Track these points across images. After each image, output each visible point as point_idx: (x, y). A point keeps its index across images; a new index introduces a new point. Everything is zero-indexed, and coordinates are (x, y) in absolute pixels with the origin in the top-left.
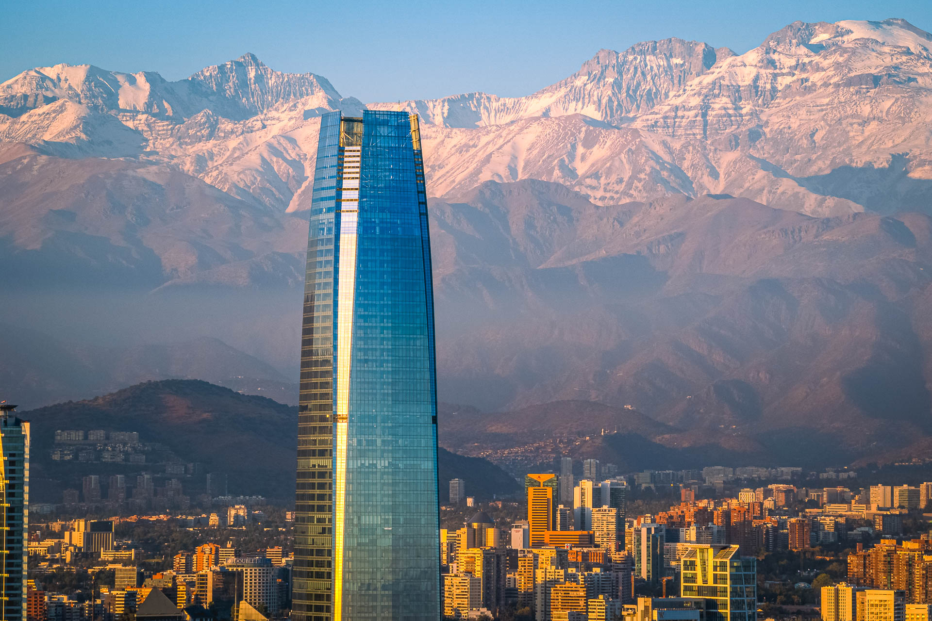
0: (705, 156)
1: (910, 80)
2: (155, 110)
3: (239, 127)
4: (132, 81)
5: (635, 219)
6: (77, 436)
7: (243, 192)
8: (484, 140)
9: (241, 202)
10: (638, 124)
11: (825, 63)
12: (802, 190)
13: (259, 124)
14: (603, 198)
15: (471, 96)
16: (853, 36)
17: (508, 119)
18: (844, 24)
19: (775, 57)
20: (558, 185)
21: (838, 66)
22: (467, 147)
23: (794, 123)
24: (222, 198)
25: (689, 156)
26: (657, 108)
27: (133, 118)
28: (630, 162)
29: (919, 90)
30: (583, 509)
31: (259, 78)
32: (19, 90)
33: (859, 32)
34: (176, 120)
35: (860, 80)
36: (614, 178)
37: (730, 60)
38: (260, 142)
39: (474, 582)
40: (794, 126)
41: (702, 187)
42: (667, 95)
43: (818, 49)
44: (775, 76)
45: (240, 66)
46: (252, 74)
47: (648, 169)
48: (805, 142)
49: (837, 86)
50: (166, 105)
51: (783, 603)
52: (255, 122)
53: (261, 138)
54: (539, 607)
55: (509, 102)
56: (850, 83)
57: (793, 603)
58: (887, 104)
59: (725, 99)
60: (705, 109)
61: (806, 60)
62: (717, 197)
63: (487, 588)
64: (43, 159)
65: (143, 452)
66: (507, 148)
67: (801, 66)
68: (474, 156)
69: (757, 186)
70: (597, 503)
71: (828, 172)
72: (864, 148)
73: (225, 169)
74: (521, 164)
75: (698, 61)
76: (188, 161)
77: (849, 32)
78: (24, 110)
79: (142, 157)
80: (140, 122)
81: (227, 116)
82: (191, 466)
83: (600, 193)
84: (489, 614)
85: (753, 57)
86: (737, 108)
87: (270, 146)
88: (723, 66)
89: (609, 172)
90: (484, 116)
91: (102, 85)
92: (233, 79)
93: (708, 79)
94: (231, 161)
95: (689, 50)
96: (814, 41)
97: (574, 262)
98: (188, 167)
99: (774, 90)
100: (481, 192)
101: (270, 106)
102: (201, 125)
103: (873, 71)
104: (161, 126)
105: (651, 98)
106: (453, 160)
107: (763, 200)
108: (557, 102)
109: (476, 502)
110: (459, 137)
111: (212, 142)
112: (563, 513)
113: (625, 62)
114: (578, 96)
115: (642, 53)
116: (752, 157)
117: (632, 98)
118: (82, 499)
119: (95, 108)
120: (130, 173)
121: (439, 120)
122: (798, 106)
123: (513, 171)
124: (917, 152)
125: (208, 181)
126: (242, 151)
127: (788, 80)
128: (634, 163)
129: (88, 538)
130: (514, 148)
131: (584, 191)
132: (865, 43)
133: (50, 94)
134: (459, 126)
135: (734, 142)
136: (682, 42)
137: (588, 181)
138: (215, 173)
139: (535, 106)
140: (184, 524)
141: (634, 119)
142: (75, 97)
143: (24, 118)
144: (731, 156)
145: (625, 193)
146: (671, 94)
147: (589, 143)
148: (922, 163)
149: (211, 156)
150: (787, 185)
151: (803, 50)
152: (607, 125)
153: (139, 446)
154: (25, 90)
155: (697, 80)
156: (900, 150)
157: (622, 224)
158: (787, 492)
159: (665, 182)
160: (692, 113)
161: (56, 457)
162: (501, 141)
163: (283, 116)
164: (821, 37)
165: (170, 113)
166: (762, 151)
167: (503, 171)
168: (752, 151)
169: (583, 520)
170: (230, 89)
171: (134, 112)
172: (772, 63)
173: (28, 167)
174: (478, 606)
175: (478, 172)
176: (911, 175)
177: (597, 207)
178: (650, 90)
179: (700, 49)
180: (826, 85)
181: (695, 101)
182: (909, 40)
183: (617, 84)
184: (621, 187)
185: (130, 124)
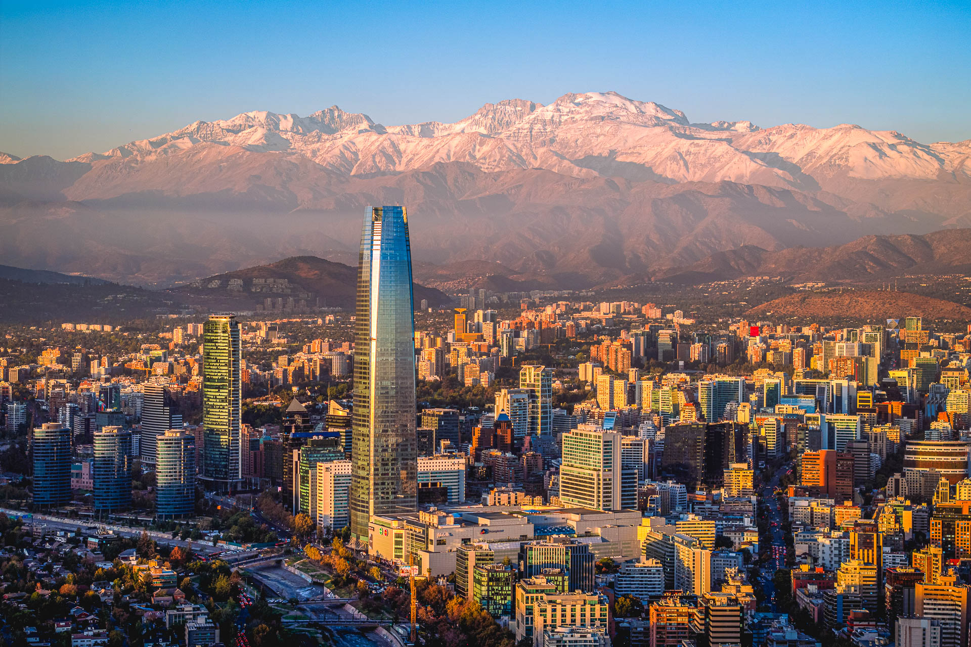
0: (531, 150)
1: (617, 118)
2: (295, 130)
3: (331, 137)
4: (285, 118)
5: (501, 178)
6: (262, 281)
7: (332, 165)
8: (436, 143)
9: (331, 171)
10: (502, 136)
11: (581, 111)
12: (572, 165)
13: (339, 136)
14: (487, 168)
15: (431, 123)
16: (593, 99)
17: (446, 133)
18: (589, 94)
19: (560, 108)
20: (468, 163)
21: (587, 112)
22: (429, 146)
23: (569, 136)
24: (323, 169)
25: (524, 150)
26: (510, 129)
27: (286, 134)
28: (499, 152)
29: (621, 123)
30: (478, 322)
31: (339, 116)
32: (238, 122)
33: (595, 97)
34: (304, 134)
35: (596, 118)
36: (492, 159)
37: (541, 109)
38: (340, 144)
39: (431, 364)
40: (569, 137)
41: (530, 163)
42: (515, 123)
43: (578, 104)
44: (561, 116)
45: (331, 111)
46: (336, 114)
47: (507, 156)
48: (573, 144)
49: (586, 120)
50: (300, 128)
51: (563, 368)
52: (337, 135)
53: (340, 142)
54: (459, 374)
55: (447, 126)
56: (592, 119)
57: (567, 367)
58: (608, 128)
59: (539, 125)
60: (531, 129)
61: (574, 109)
62: (536, 169)
63: (437, 365)
64: (248, 153)
65: (289, 288)
66: (446, 146)
67: (571, 112)
68: (432, 150)
69: (553, 163)
70: (485, 320)
71: (583, 157)
72: (598, 147)
73: (324, 156)
74: (452, 153)
75: (528, 108)
76: (309, 152)
77: (591, 97)
78: (240, 131)
79: (289, 151)
80: (289, 136)
81: (326, 133)
82: (310, 294)
83: (486, 166)
84: (438, 378)
85: (551, 107)
86: (545, 129)
87: (344, 146)
88: (539, 111)
89: (490, 157)
90: (436, 131)
91: (273, 120)
92: (328, 116)
93: (532, 117)
94: (327, 152)
95: (524, 104)
96: (576, 101)
97: (475, 197)
98: (309, 154)
99: (560, 122)
100: (435, 167)
101: (344, 128)
102: (314, 137)
103: (601, 114)
104: (297, 137)
105: (508, 124)
106: (423, 151)
107: (555, 170)
108: (468, 125)
109: (432, 310)
110: (426, 141)
111: (319, 143)
112: (470, 325)
113: (497, 109)
114: (477, 123)
115: (504, 105)
116: (551, 151)
117: (500, 124)
118: (264, 309)
119: (270, 129)
120: (284, 159)
121: (416, 134)
122: (570, 129)
123: (449, 156)
124: (620, 149)
125: (317, 161)
126: (332, 148)
127: (566, 117)
128: (501, 153)
129: (267, 334)
130: (449, 146)
131: (479, 165)
132: (598, 102)
133: (251, 124)
134: (425, 137)
135: (543, 144)
136: (521, 100)
137: (481, 161)
138: (320, 158)
139: (458, 128)
140: (307, 323)
141: (501, 133)
142: (261, 125)
143: (240, 134)
144: (542, 150)
145: (497, 166)
146: (517, 122)
147: (482, 144)
148: (622, 154)
149: (319, 150)
150: (566, 163)
151: (572, 105)
152: (488, 136)
153: (288, 286)
154: (241, 122)
155: (528, 117)
156: (613, 148)
157: (495, 181)
158: (566, 305)
159: (514, 161)
160: (526, 131)
161: (253, 290)
162: (443, 144)
163: (349, 132)
164: (579, 99)
165: (301, 131)
166: (555, 147)
167: (445, 157)
168: (552, 148)
169: (479, 329)
170: (327, 120)
171: (286, 131)
172: (559, 110)
173: (242, 157)
174: (433, 375)
175: (434, 157)
176: (617, 159)
177: (485, 173)
178: (507, 121)
179: (529, 103)
180: (582, 120)
181: (527, 126)
182: (617, 101)
183: (494, 118)
184: (495, 163)
185: (284, 137)
